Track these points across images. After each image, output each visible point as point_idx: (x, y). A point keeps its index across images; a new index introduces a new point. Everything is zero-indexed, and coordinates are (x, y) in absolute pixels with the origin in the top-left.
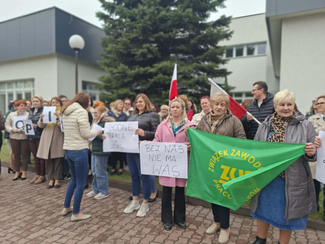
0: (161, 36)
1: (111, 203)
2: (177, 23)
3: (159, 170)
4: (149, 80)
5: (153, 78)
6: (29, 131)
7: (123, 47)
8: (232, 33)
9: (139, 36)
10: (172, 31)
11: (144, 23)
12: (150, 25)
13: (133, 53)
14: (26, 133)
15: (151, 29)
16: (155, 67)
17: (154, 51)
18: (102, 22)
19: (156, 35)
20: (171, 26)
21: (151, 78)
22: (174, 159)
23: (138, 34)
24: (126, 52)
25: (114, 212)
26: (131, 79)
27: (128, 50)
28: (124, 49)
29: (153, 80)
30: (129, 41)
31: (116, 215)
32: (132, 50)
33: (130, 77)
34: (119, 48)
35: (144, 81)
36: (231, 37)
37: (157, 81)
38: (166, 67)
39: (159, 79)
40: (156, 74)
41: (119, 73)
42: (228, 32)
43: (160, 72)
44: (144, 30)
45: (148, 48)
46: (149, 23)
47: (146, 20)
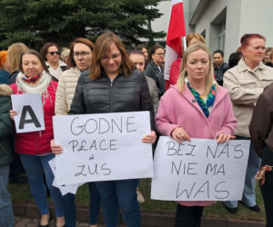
3: (189, 192)
4: (64, 17)
5: (71, 15)
21: (67, 14)
22: (221, 170)
29: (70, 17)
33: (32, 12)
35: (55, 20)
37: (78, 20)
39: (80, 17)
40: (75, 9)
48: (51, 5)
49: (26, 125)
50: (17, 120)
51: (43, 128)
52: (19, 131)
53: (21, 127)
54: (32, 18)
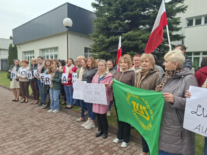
0: (128, 14)
1: (65, 128)
2: (140, 4)
6: (29, 77)
7: (103, 24)
8: (186, 7)
9: (114, 15)
10: (136, 10)
11: (116, 6)
12: (120, 7)
13: (110, 27)
14: (28, 78)
15: (122, 10)
16: (123, 35)
17: (123, 25)
18: (95, 9)
19: (125, 14)
20: (136, 7)
23: (113, 14)
24: (105, 27)
25: (62, 134)
26: (107, 45)
27: (107, 26)
28: (104, 25)
30: (107, 20)
31: (61, 137)
32: (109, 25)
33: (107, 43)
34: (100, 25)
36: (186, 10)
38: (130, 35)
41: (100, 41)
42: (184, 7)
43: (126, 39)
44: (117, 11)
45: (119, 23)
46: (120, 5)
47: (117, 4)
48: (114, 40)
49: (64, 81)
50: (62, 79)
51: (67, 83)
52: (62, 82)
53: (63, 81)
54: (107, 46)
